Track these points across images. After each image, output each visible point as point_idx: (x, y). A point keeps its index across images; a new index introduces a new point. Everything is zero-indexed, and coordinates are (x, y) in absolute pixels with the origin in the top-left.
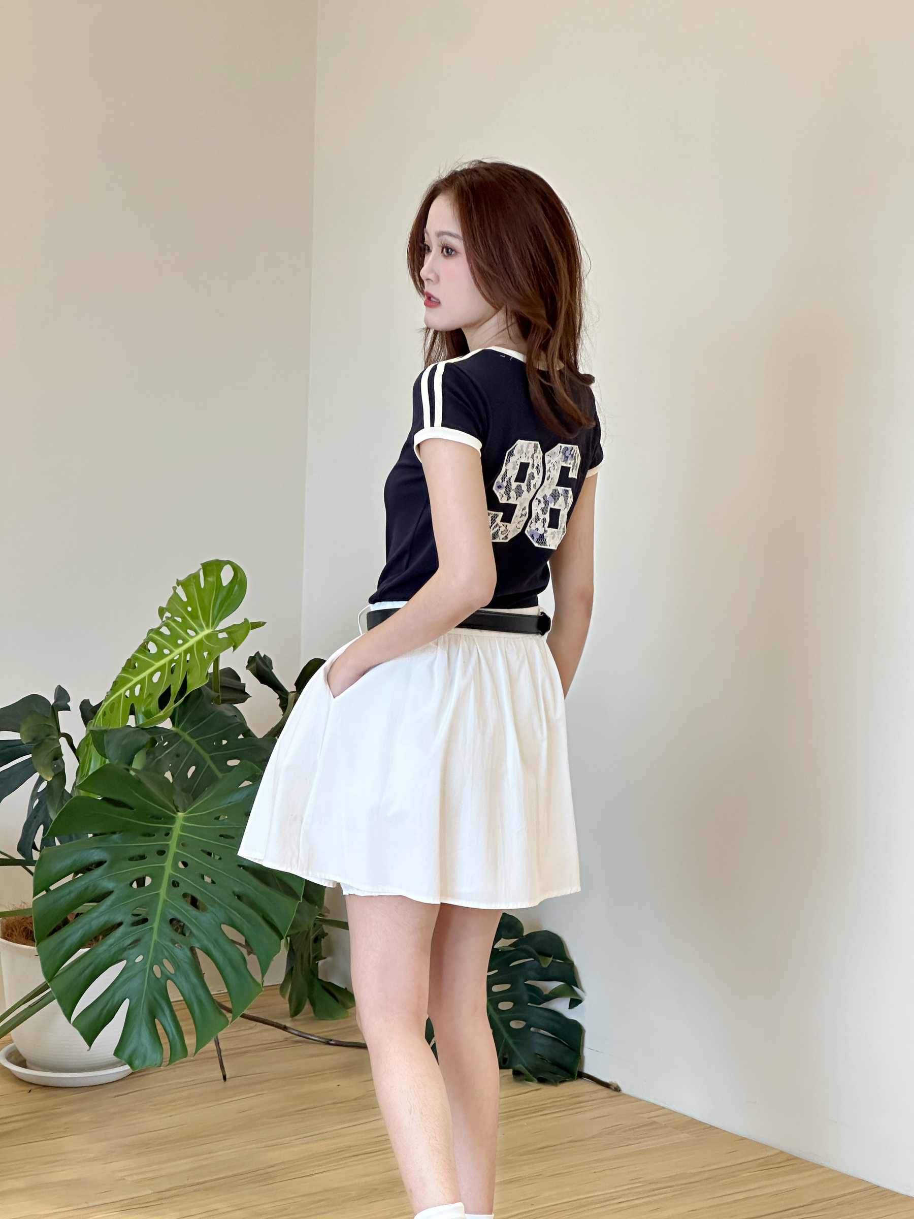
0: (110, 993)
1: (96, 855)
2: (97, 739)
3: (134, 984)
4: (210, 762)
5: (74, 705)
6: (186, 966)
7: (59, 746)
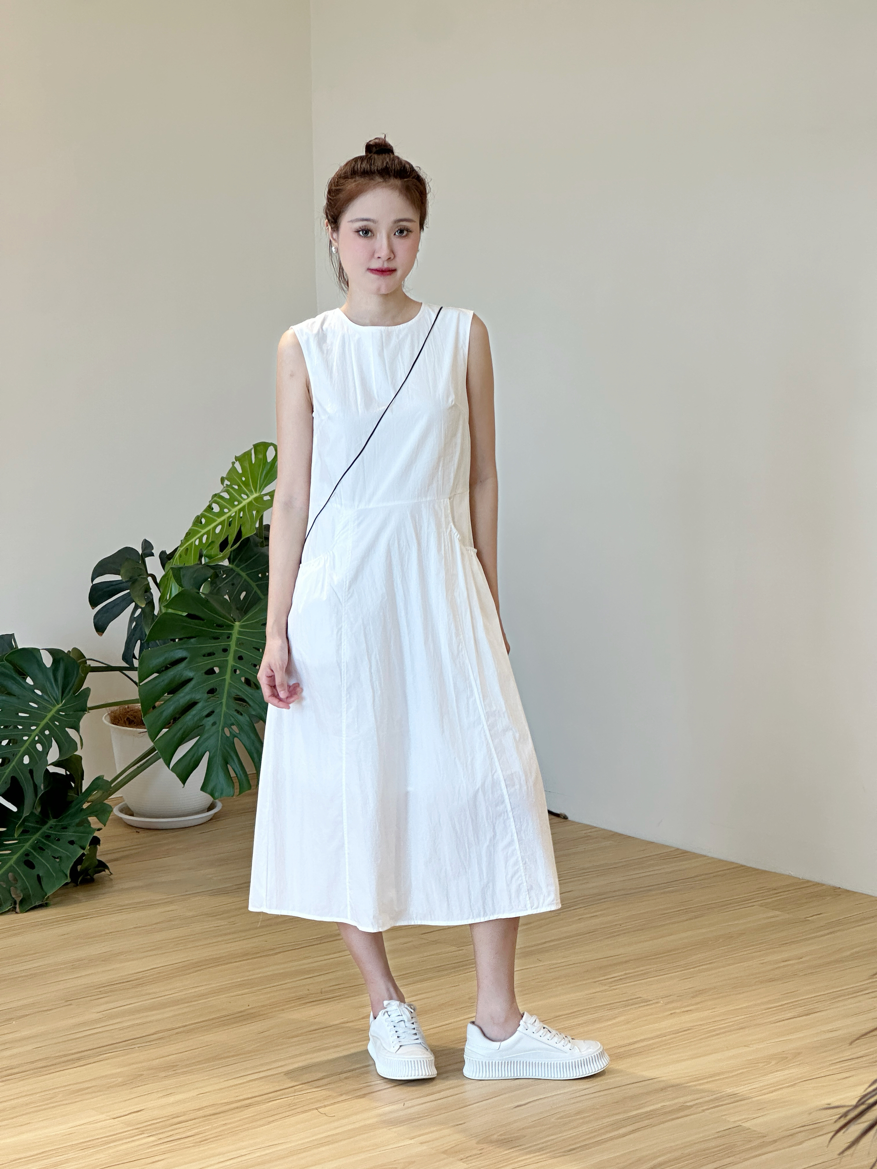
0: (195, 748)
1: (180, 654)
2: (177, 574)
3: (211, 742)
4: (256, 589)
5: (156, 552)
6: (247, 728)
7: (146, 583)
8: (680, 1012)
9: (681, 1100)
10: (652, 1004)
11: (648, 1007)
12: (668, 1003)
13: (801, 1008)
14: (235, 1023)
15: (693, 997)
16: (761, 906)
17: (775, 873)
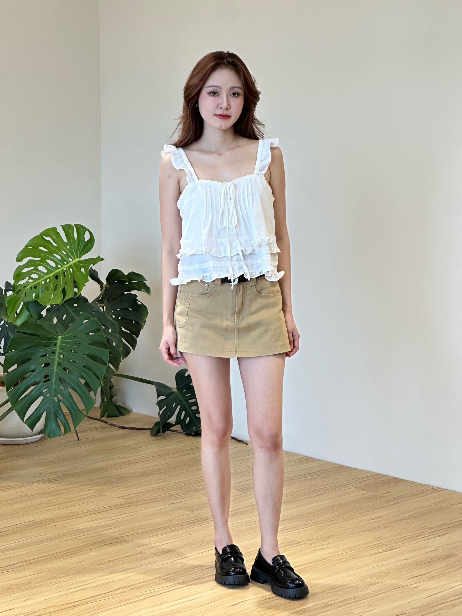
4: (72, 313)
8: (318, 549)
9: (326, 600)
10: (302, 544)
11: (300, 546)
12: (311, 544)
13: (387, 546)
14: (64, 557)
15: (324, 541)
16: (356, 488)
17: (361, 470)
